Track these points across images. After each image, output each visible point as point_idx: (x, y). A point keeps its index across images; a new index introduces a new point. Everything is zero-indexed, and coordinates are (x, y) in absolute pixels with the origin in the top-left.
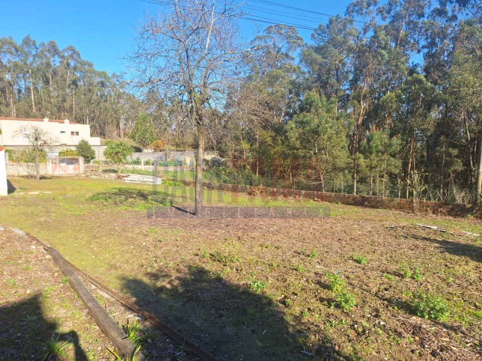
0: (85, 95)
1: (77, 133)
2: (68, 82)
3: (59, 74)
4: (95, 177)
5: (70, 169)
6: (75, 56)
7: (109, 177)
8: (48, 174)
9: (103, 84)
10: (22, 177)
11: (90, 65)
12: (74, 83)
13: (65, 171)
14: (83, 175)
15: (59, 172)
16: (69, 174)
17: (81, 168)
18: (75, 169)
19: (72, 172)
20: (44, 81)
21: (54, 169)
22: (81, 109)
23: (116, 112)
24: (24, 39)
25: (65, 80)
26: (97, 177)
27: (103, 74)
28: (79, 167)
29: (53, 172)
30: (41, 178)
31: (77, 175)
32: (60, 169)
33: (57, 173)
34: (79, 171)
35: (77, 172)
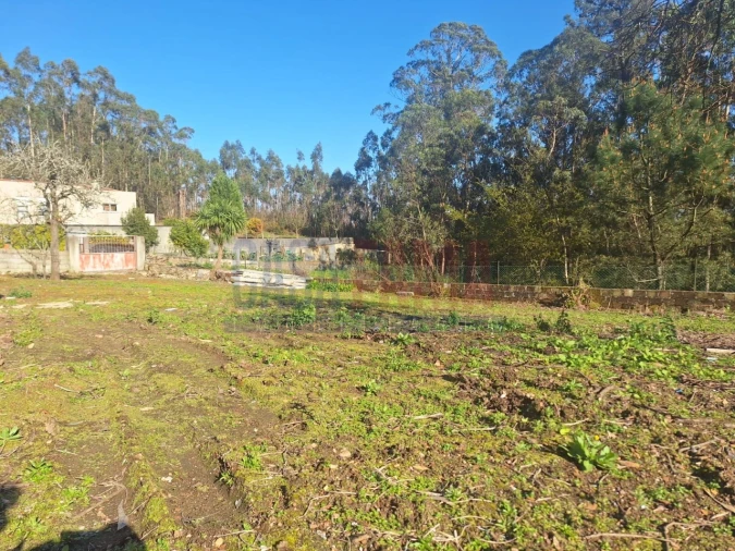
0: (122, 148)
1: (114, 207)
2: (94, 126)
3: (79, 112)
4: (169, 277)
5: (118, 261)
6: (106, 84)
7: (196, 277)
8: (71, 271)
9: (151, 131)
10: (19, 276)
11: (130, 99)
12: (105, 127)
13: (107, 265)
14: (145, 274)
15: (94, 267)
16: (116, 271)
17: (139, 259)
18: (127, 261)
19: (119, 268)
20: (51, 126)
21: (83, 263)
22: (117, 171)
23: (173, 178)
24: (20, 54)
25: (89, 123)
26: (174, 277)
27: (151, 116)
28: (136, 257)
29: (82, 266)
30: (63, 277)
31: (130, 273)
32: (97, 260)
33: (89, 270)
34: (136, 265)
35: (131, 267)
